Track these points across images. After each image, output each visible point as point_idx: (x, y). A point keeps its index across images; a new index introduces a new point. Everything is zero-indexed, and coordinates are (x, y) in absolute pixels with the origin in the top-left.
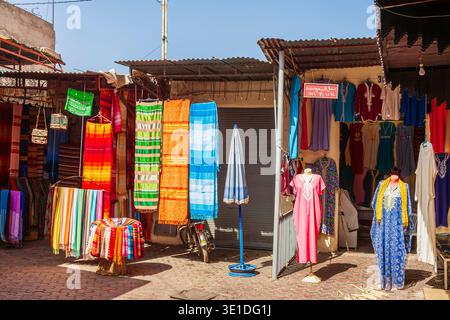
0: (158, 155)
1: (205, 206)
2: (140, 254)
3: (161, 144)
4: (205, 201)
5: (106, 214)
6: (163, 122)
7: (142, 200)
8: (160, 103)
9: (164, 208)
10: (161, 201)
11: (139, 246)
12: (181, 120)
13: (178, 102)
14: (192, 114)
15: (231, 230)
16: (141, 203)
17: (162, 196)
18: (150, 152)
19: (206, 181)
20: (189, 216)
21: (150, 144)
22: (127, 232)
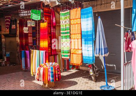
0: (69, 34)
1: (89, 57)
2: (57, 79)
3: (70, 29)
4: (89, 55)
5: (47, 61)
6: (70, 19)
7: (64, 54)
8: (69, 11)
9: (73, 58)
10: (71, 55)
11: (57, 76)
12: (77, 18)
13: (76, 9)
14: (81, 14)
15: (112, 65)
16: (64, 56)
17: (72, 52)
18: (66, 33)
19: (89, 45)
20: (82, 61)
21: (66, 30)
22: (50, 70)
